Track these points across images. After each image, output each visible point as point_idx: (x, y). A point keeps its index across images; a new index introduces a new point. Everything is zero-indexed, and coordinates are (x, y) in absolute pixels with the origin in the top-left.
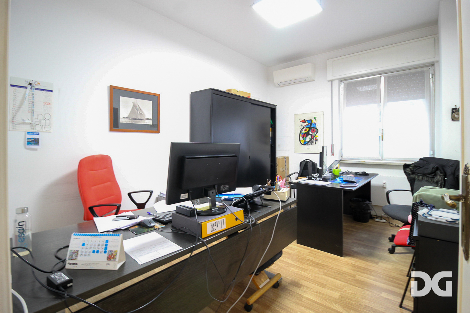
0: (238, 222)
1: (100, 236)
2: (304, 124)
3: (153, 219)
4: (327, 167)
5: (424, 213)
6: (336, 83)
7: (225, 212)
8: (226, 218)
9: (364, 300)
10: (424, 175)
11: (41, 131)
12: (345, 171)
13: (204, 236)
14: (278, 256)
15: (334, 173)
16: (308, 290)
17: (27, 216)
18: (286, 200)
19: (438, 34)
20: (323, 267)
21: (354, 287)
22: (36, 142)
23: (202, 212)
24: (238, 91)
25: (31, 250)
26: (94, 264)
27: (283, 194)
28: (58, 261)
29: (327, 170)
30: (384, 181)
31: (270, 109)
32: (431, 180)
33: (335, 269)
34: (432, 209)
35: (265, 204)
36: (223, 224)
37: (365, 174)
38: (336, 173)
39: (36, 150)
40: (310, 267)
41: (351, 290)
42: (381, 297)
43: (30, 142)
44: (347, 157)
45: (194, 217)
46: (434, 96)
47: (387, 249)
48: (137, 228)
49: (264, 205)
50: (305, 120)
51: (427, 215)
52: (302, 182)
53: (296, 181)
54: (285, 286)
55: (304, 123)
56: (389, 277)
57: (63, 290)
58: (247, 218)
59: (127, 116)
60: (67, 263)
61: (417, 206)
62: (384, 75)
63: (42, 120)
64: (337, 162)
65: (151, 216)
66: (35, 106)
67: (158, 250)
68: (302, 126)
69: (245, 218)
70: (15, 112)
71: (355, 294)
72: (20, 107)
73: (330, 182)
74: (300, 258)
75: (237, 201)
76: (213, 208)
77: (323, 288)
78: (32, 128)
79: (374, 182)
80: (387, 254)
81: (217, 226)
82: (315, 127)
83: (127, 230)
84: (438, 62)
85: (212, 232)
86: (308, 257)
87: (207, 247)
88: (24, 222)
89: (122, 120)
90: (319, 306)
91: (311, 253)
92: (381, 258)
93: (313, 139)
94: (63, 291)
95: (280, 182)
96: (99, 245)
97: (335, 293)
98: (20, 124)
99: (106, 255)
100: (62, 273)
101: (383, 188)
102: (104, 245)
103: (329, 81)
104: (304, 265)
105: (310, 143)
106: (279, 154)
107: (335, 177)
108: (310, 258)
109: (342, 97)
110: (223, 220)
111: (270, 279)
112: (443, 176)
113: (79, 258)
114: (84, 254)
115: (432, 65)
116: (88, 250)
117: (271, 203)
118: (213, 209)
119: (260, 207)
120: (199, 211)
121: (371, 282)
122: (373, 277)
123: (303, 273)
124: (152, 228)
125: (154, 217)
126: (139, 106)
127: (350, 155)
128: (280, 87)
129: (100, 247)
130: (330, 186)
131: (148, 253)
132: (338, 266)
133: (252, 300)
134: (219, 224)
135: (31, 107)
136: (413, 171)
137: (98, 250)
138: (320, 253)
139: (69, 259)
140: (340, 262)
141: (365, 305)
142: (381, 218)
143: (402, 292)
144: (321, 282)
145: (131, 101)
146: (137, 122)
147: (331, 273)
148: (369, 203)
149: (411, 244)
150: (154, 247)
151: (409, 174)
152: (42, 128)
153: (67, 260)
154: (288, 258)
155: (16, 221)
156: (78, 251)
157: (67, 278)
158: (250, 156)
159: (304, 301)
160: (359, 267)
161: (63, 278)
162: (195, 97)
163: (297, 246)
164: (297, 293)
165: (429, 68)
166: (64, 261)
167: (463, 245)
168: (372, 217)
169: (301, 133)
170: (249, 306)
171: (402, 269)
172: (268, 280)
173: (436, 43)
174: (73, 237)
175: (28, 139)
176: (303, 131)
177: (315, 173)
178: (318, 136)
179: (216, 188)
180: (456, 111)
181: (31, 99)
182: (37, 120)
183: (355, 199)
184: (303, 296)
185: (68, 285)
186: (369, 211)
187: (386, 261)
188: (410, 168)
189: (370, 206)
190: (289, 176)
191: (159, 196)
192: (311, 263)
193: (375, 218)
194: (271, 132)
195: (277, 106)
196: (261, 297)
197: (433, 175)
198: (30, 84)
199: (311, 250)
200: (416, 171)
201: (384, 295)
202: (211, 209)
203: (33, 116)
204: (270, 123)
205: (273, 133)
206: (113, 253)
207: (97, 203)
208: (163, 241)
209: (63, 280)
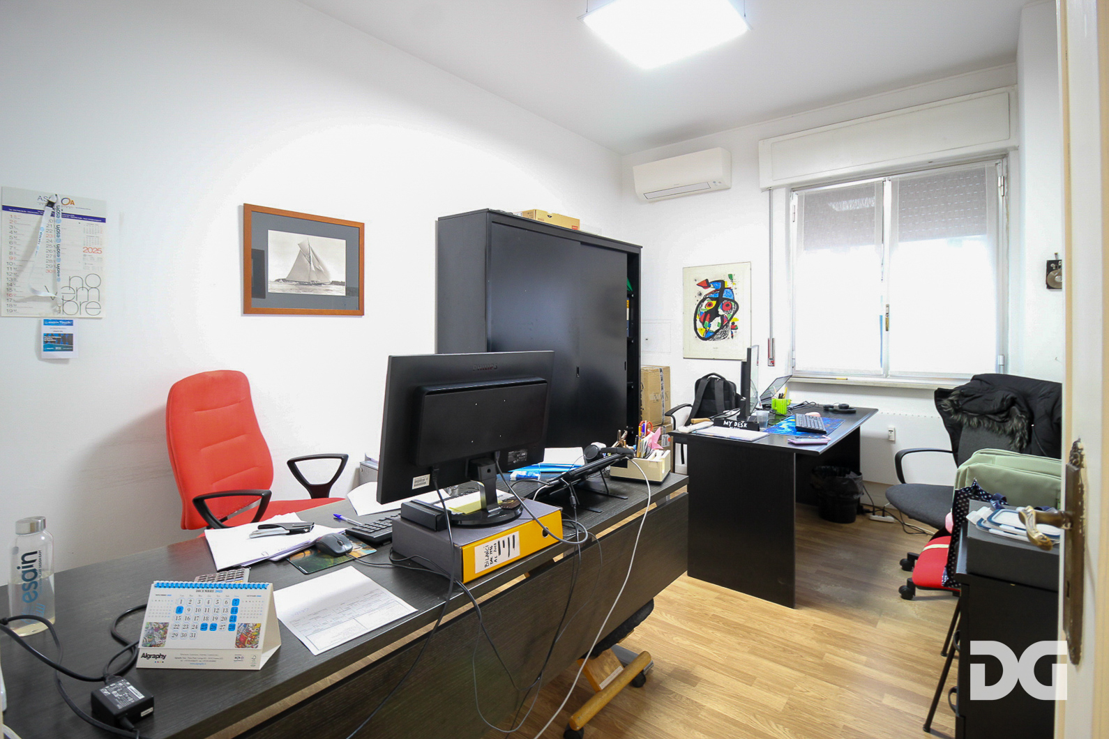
0: (549, 541)
1: (220, 589)
2: (706, 292)
3: (347, 532)
4: (760, 394)
5: (982, 520)
6: (779, 196)
7: (517, 517)
8: (520, 534)
9: (842, 714)
10: (982, 415)
11: (78, 315)
12: (800, 403)
13: (466, 579)
14: (643, 614)
15: (776, 408)
16: (713, 691)
17: (43, 538)
18: (661, 480)
19: (1017, 84)
20: (748, 633)
21: (819, 682)
22: (65, 342)
23: (463, 516)
24: (550, 214)
25: (52, 621)
26: (204, 656)
27: (655, 466)
28: (121, 648)
29: (759, 400)
30: (891, 427)
31: (625, 256)
32: (999, 429)
33: (775, 638)
34: (998, 508)
35: (612, 490)
36: (514, 547)
37: (846, 411)
38: (780, 407)
39: (65, 361)
40: (718, 634)
41: (813, 690)
42: (884, 705)
43: (51, 342)
44: (804, 369)
45: (445, 532)
46: (1007, 228)
47: (897, 588)
48: (309, 558)
49: (610, 492)
50: (707, 280)
51: (987, 525)
52: (699, 432)
53: (686, 430)
54: (661, 682)
55: (705, 287)
56: (903, 658)
57: (132, 726)
58: (569, 528)
59: (285, 277)
60: (140, 654)
61: (965, 497)
62: (891, 177)
63: (80, 290)
64: (783, 381)
65: (342, 523)
66: (61, 256)
67: (358, 615)
68: (700, 294)
69: (566, 526)
70: (13, 271)
71: (822, 699)
72: (25, 260)
73: (765, 431)
74: (696, 612)
75: (546, 486)
76: (488, 507)
77: (746, 684)
78: (55, 310)
79: (868, 428)
80: (896, 601)
81: (500, 553)
82: (731, 298)
83: (285, 562)
84: (1016, 149)
85: (487, 568)
86: (715, 608)
87: (474, 603)
88: (36, 553)
89: (273, 287)
90: (739, 730)
91: (720, 599)
92: (883, 611)
93: (727, 327)
94: (131, 730)
95: (649, 436)
96: (216, 611)
97: (776, 697)
98: (25, 300)
99: (234, 634)
100: (128, 683)
101: (889, 441)
102: (230, 610)
103: (763, 190)
104: (704, 629)
105: (719, 336)
106: (649, 359)
107: (777, 417)
108: (718, 611)
109: (794, 227)
110: (514, 537)
111: (625, 665)
112: (1025, 420)
113: (170, 642)
114: (180, 631)
115: (1004, 155)
116: (191, 623)
117: (626, 487)
118: (489, 511)
119: (600, 497)
120: (456, 515)
121: (860, 668)
122: (864, 658)
123: (703, 649)
124: (344, 557)
125: (349, 528)
126: (315, 251)
127: (812, 363)
128: (650, 202)
129: (220, 615)
130: (765, 442)
131: (334, 625)
132: (784, 630)
133: (581, 719)
134: (504, 547)
135: (52, 258)
136: (958, 405)
137: (214, 622)
138: (742, 599)
139: (145, 645)
140: (787, 621)
141: (845, 727)
142: (884, 511)
143: (932, 693)
144: (745, 671)
145: (295, 240)
146: (309, 290)
147: (766, 648)
148: (855, 479)
149: (950, 585)
150: (349, 609)
151: (949, 413)
152: (79, 308)
153: (140, 646)
154: (668, 612)
155: (16, 550)
156: (165, 625)
157: (141, 697)
158: (578, 368)
159: (703, 718)
160: (832, 634)
161: (131, 695)
162: (449, 229)
163: (689, 582)
164: (688, 699)
165: (997, 164)
166: (133, 648)
167: (1067, 628)
168: (862, 511)
169: (698, 313)
170: (576, 732)
171: (929, 636)
172: (620, 669)
173: (1013, 106)
174: (154, 591)
175: (47, 335)
176: (703, 307)
177: (730, 409)
178: (740, 318)
179: (497, 458)
180: (1056, 267)
181: (53, 239)
182: (67, 290)
183: (823, 467)
184: (701, 707)
185: (143, 714)
186: (856, 497)
187: (896, 617)
188: (950, 398)
189: (858, 485)
190: (670, 414)
191: (361, 464)
192: (721, 625)
193: (869, 512)
194: (628, 309)
195: (642, 247)
196: (603, 711)
197: (1003, 415)
198: (51, 204)
199: (721, 593)
200: (965, 407)
201: (888, 700)
202: (484, 510)
203: (59, 280)
204: (626, 289)
205: (632, 310)
206: (251, 629)
207: (214, 488)
208: (371, 592)
209: (131, 700)
